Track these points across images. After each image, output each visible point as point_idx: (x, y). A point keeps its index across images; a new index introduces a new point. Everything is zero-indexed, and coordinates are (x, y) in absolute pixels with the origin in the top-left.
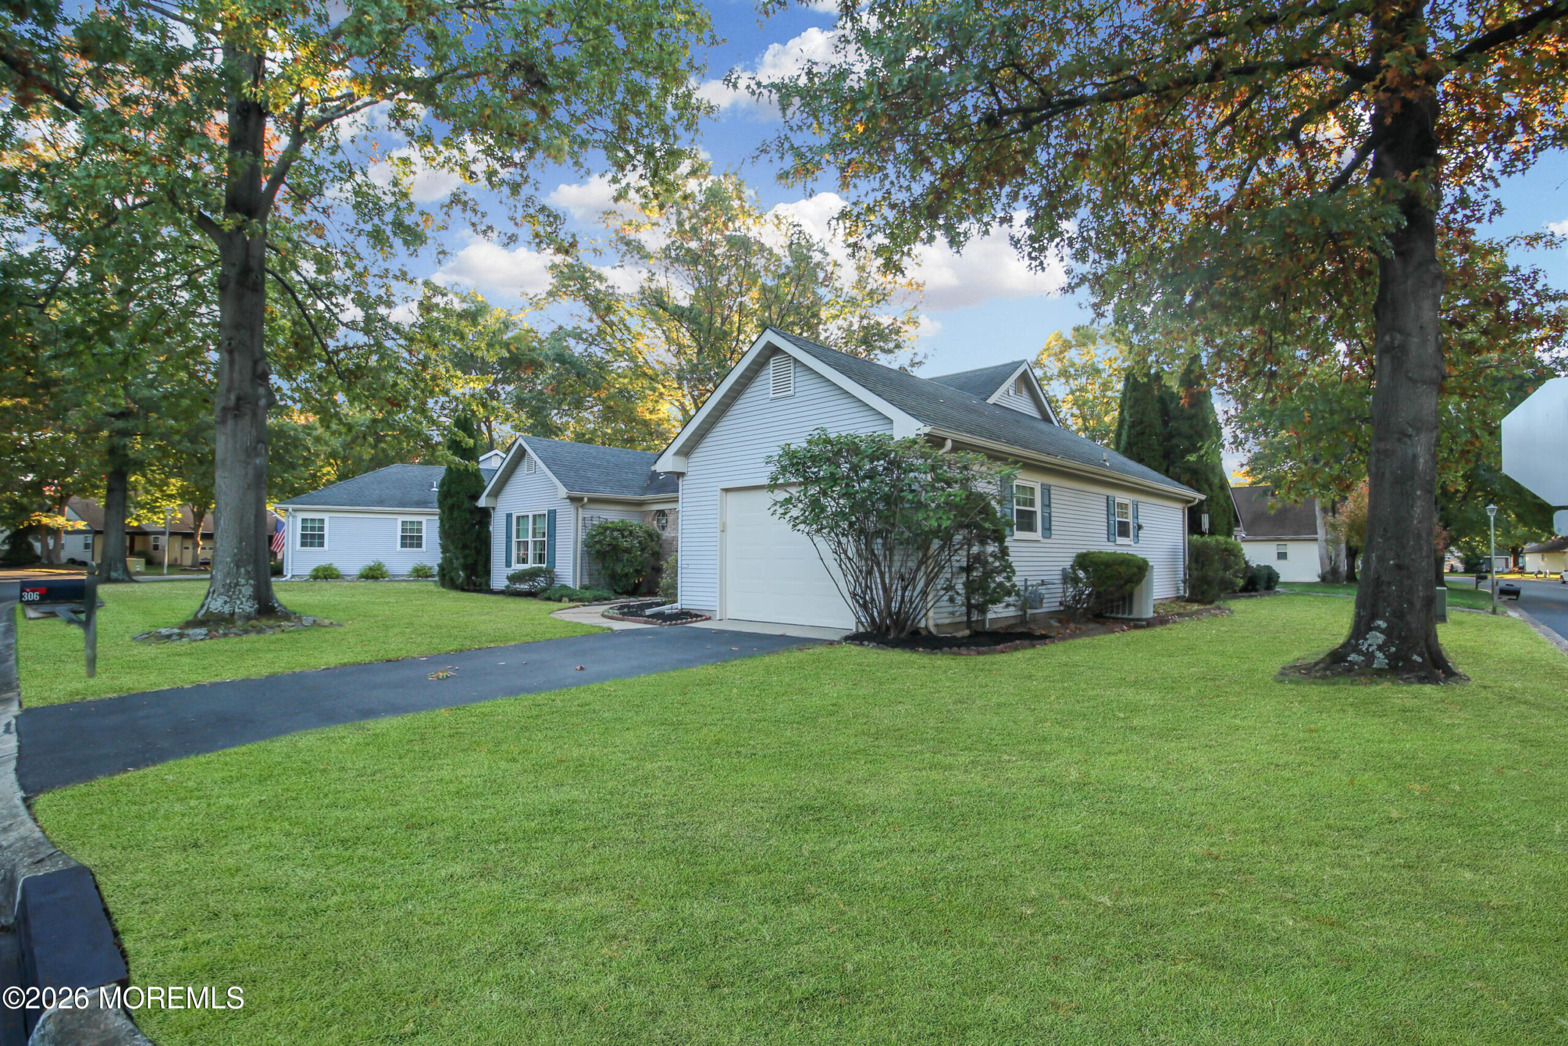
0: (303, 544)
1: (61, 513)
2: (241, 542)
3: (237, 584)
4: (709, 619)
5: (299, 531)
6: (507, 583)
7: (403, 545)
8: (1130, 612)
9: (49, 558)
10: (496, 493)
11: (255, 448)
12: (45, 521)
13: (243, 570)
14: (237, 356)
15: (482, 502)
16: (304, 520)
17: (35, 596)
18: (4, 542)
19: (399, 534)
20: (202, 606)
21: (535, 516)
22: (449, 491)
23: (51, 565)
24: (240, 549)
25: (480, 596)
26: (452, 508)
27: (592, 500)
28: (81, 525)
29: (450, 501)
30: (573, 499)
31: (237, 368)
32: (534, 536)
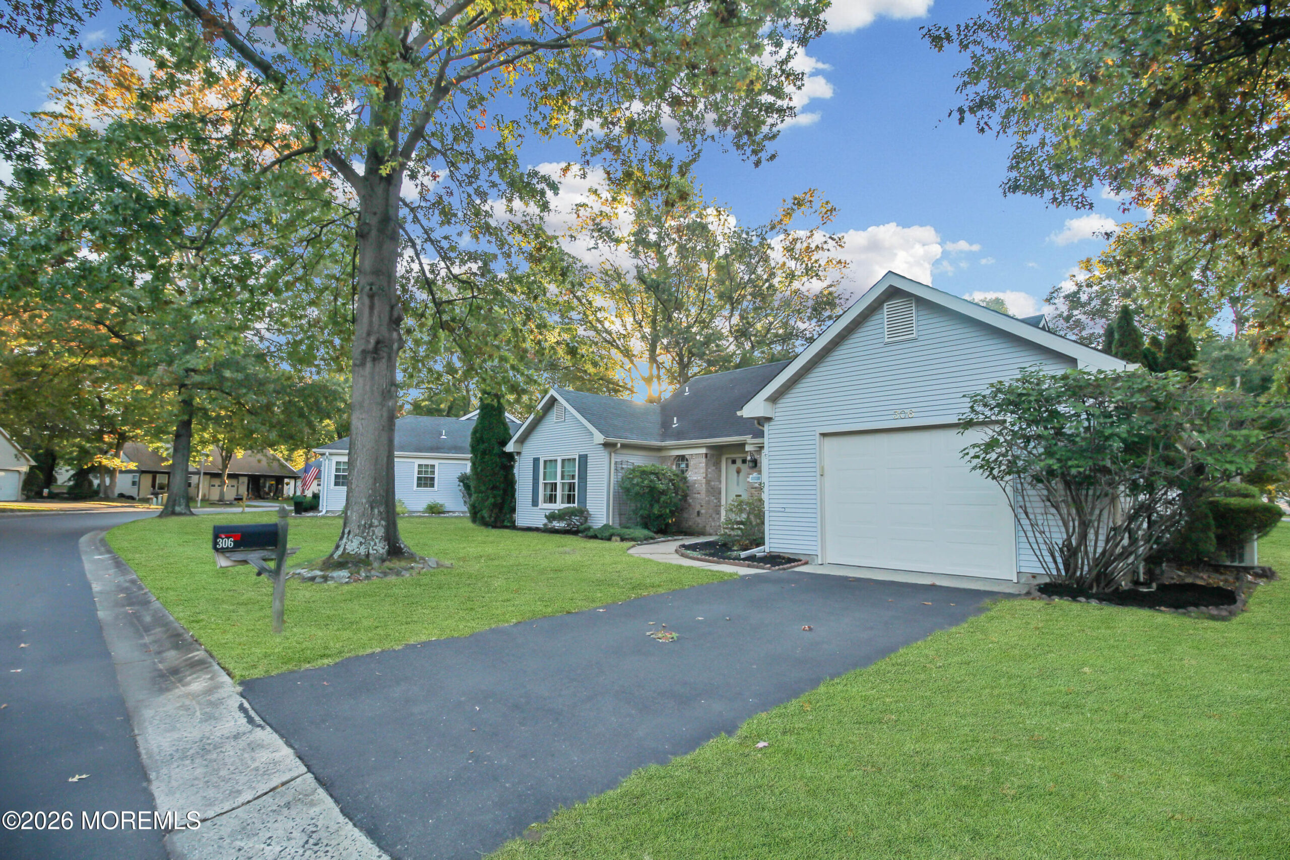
0: (336, 484)
1: (117, 455)
2: (375, 483)
3: (371, 526)
4: (806, 563)
5: (333, 473)
6: (545, 521)
7: (419, 485)
8: (1241, 559)
9: (105, 493)
10: (522, 440)
11: (389, 391)
12: (105, 462)
13: (376, 511)
14: (376, 299)
15: (510, 448)
16: (338, 463)
17: (228, 543)
18: (70, 480)
19: (416, 475)
20: (337, 547)
21: (563, 461)
22: (481, 438)
23: (107, 499)
24: (374, 490)
25: (507, 532)
26: (484, 453)
27: (624, 446)
28: (133, 466)
29: (482, 447)
30: (606, 445)
31: (376, 312)
32: (563, 478)
